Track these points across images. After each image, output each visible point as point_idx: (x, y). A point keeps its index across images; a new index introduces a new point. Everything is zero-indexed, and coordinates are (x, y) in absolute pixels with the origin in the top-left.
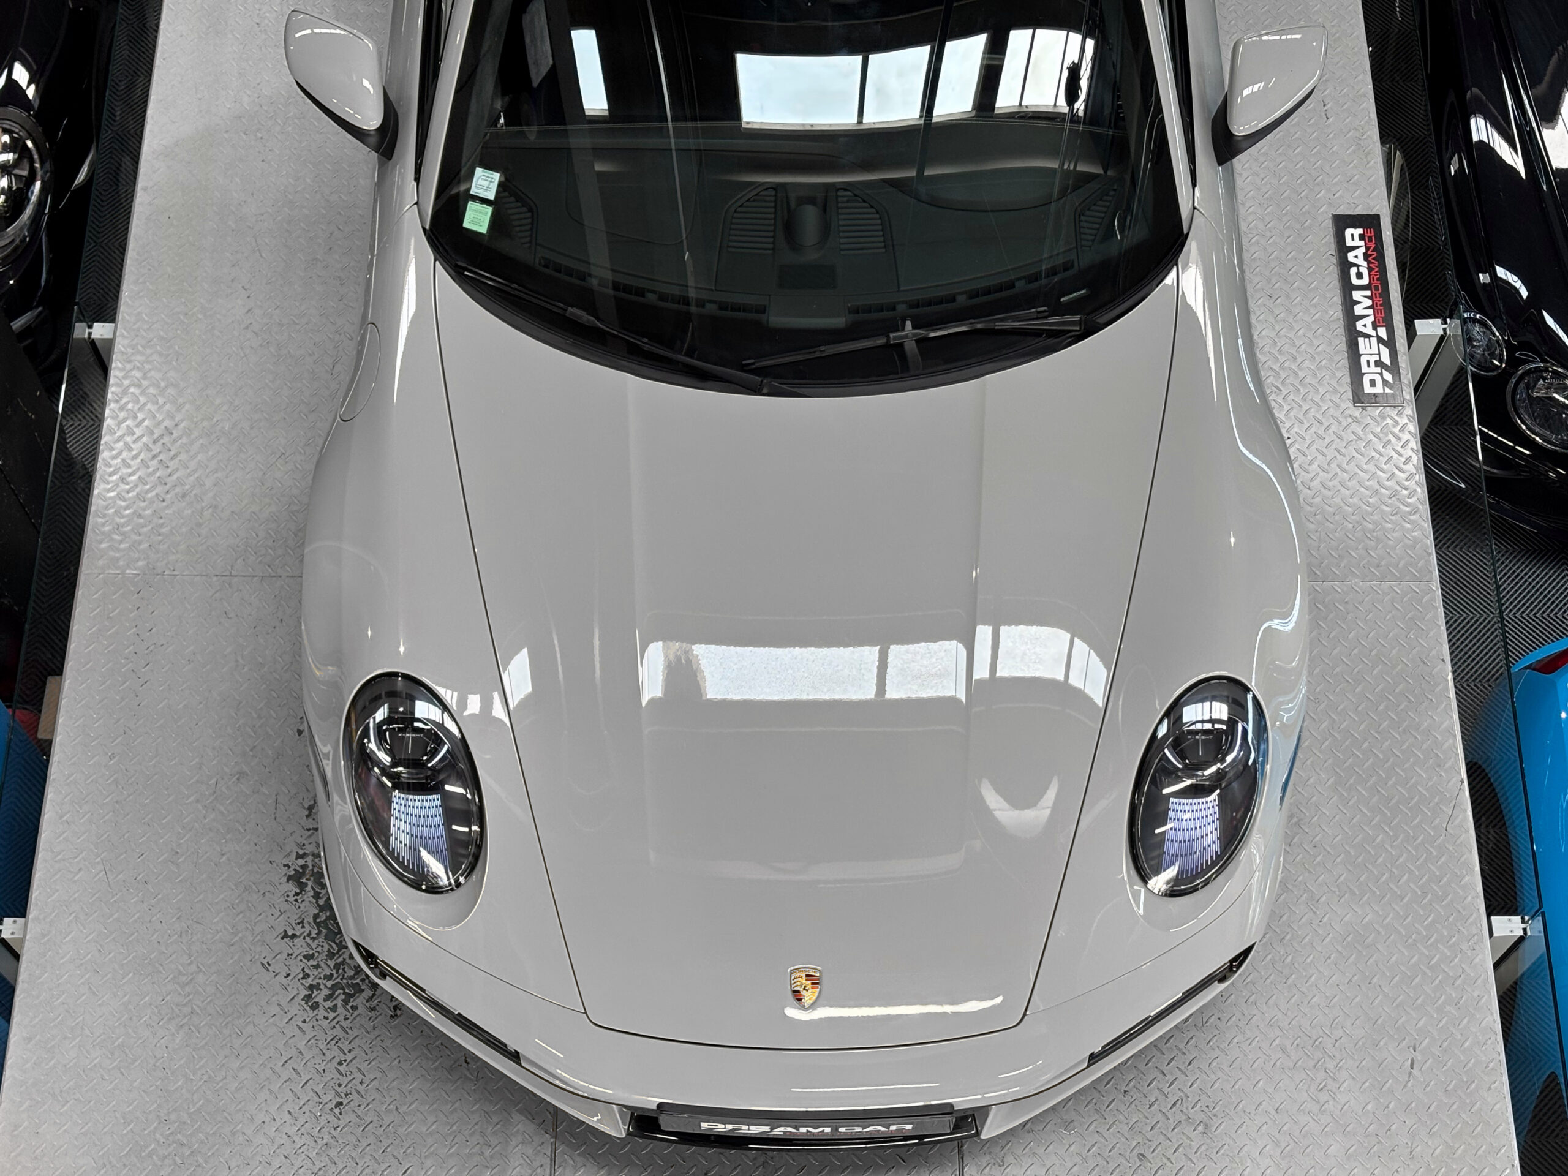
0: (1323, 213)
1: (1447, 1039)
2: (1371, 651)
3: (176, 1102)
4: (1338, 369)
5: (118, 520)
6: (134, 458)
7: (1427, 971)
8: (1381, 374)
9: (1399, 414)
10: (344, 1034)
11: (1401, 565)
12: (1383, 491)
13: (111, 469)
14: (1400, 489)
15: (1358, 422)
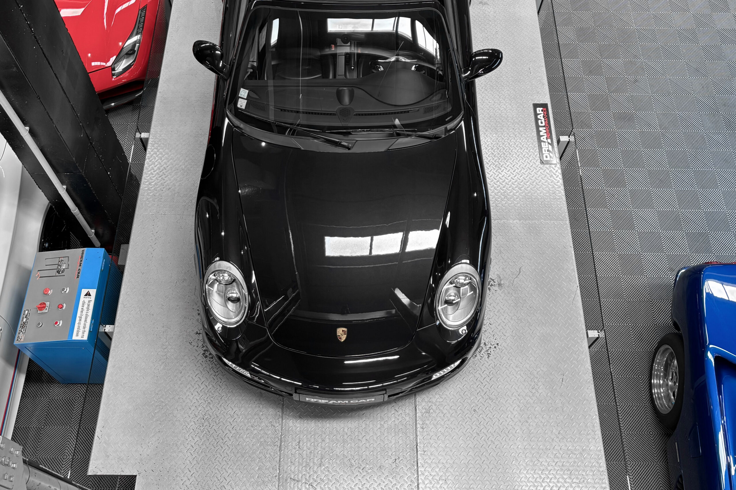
0: (530, 103)
2: (548, 243)
3: (161, 388)
4: (535, 152)
5: (148, 197)
6: (153, 177)
7: (567, 349)
9: (555, 167)
11: (556, 215)
12: (551, 191)
13: (146, 181)
15: (542, 169)
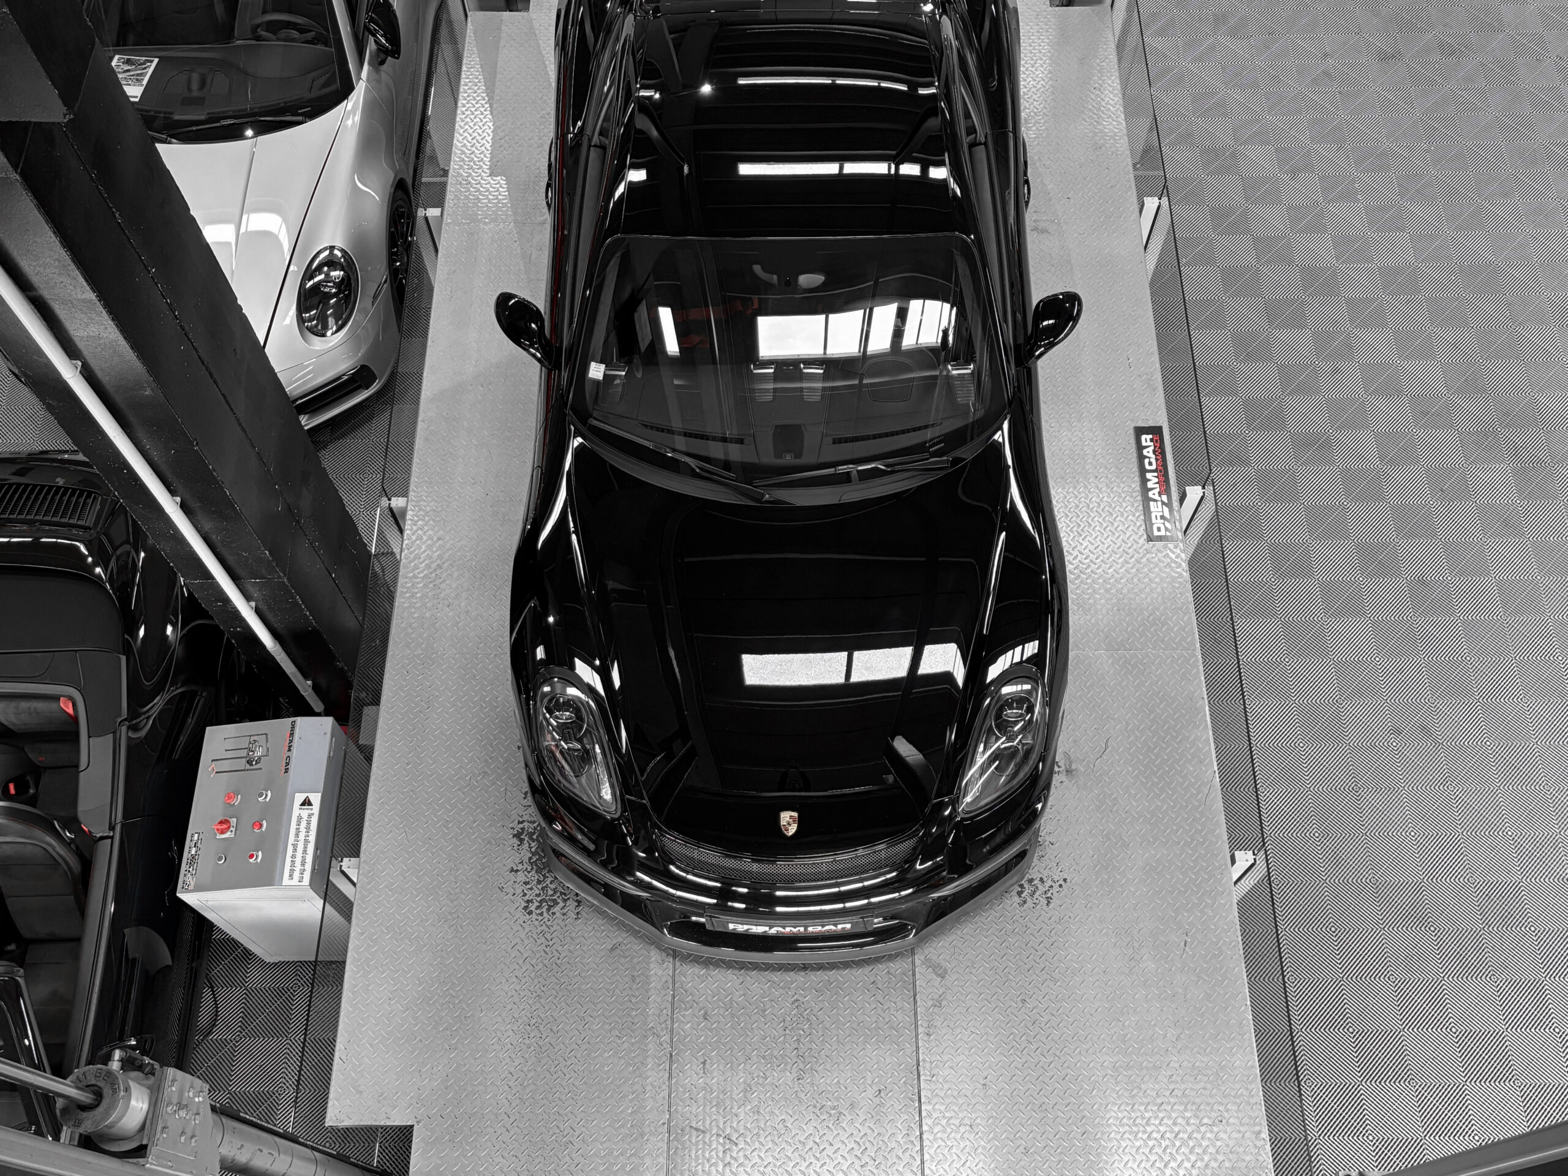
0: (1128, 426)
1: (1205, 928)
2: (1159, 693)
4: (1137, 521)
5: (409, 620)
8: (1164, 524)
10: (548, 929)
11: (1177, 640)
12: (1166, 595)
15: (1150, 553)
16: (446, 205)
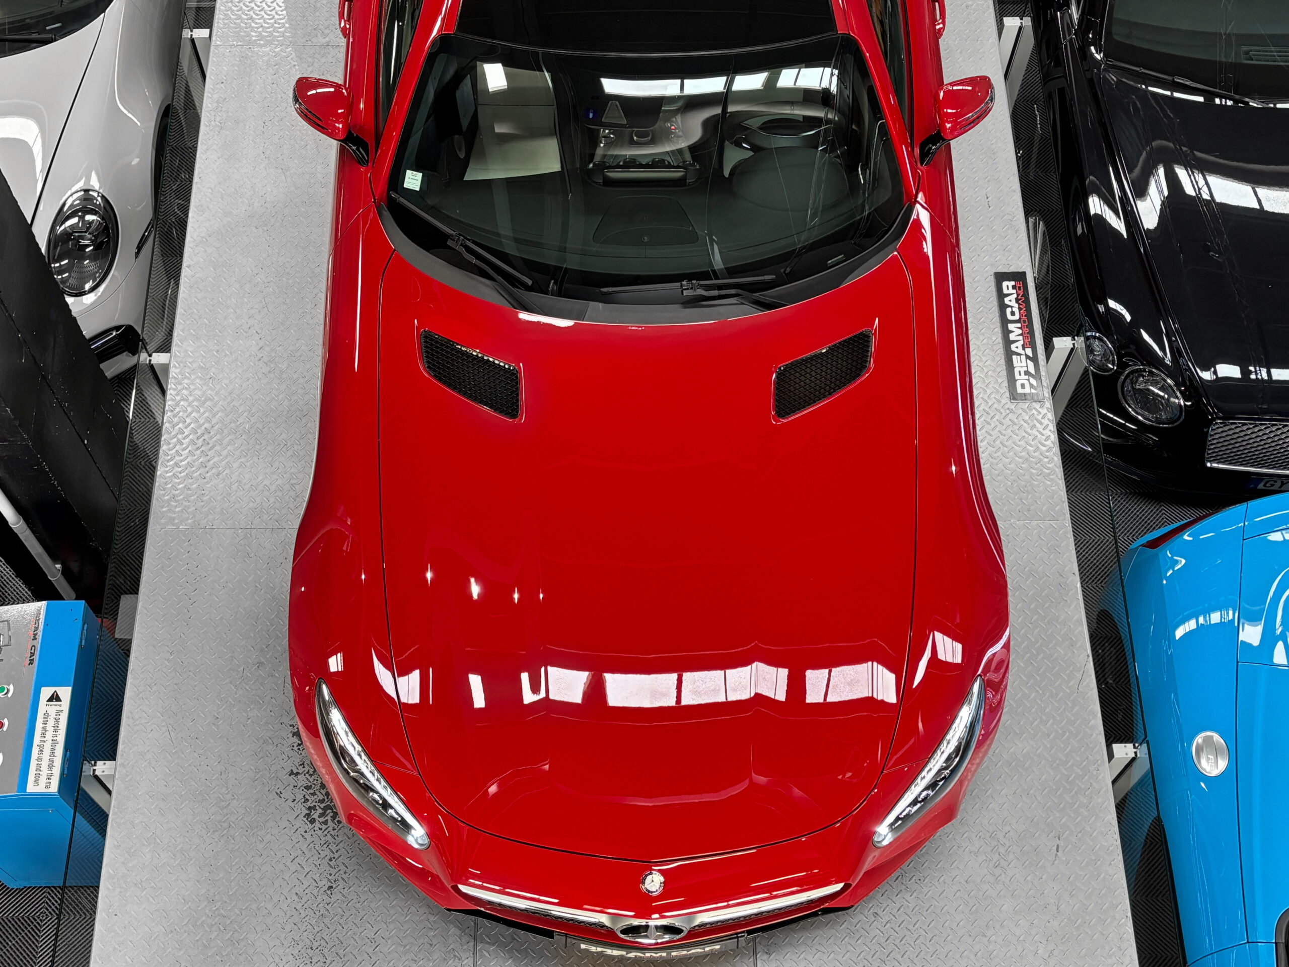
0: (987, 271)
1: (1081, 832)
2: (1025, 568)
3: (219, 888)
4: (998, 377)
5: (174, 492)
6: (184, 450)
7: (1066, 785)
8: (1029, 380)
9: (1041, 407)
10: (333, 840)
11: (1044, 509)
12: (1032, 459)
13: (169, 457)
14: (1042, 458)
15: (1014, 413)
16: (215, 25)
